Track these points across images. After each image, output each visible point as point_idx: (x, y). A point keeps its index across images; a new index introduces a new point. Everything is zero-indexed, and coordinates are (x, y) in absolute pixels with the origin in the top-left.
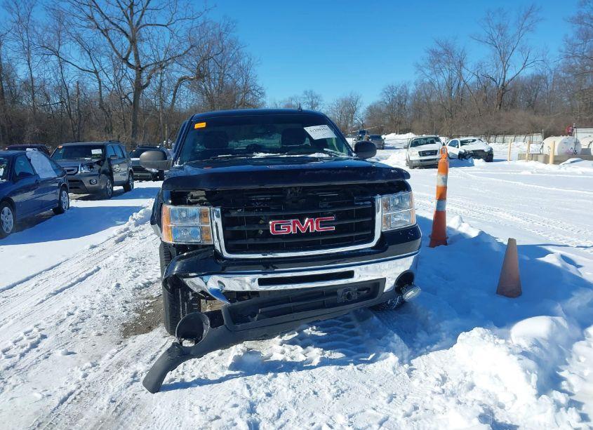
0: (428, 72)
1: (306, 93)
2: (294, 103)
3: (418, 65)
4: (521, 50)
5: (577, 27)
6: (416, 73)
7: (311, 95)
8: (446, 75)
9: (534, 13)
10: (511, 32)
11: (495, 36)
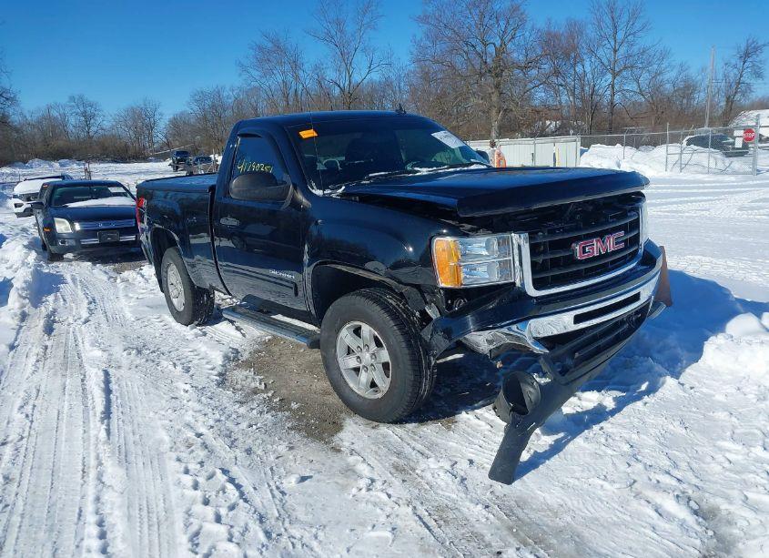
0: (256, 73)
1: (72, 98)
2: (54, 113)
3: (241, 65)
4: (364, 50)
5: (425, 27)
6: (240, 75)
7: (80, 101)
8: (280, 79)
9: (374, 8)
10: (350, 28)
11: (333, 32)
